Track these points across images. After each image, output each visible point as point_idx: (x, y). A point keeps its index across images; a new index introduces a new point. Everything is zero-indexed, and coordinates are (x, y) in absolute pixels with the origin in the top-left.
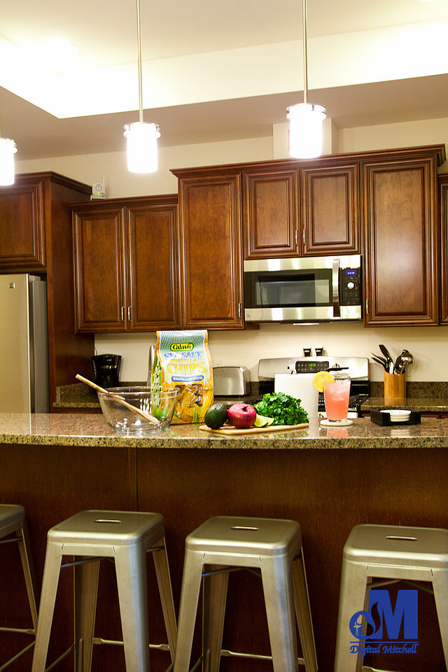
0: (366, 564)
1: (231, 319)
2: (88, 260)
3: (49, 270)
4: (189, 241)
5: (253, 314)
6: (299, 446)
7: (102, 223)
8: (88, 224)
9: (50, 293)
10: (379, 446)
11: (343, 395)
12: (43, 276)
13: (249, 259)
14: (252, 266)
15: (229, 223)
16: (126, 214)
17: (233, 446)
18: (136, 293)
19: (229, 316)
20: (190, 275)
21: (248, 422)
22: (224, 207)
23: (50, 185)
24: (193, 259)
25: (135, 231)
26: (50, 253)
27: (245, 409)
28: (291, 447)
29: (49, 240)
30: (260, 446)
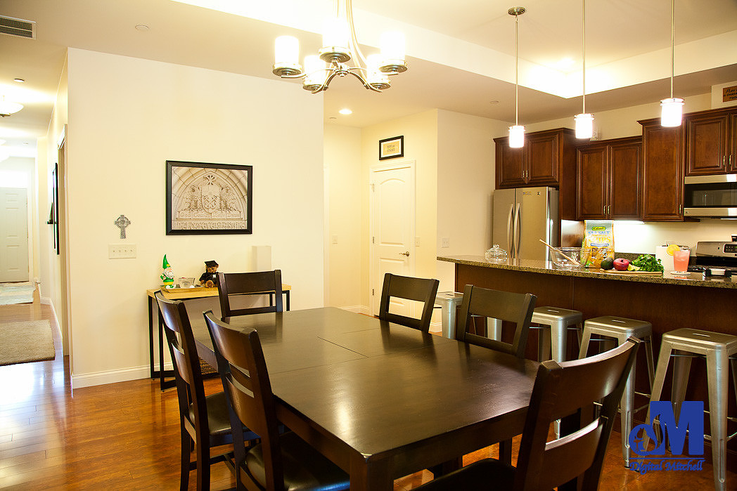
0: (671, 342)
1: (675, 214)
2: (585, 177)
3: (561, 184)
4: (648, 165)
5: (689, 212)
6: (644, 281)
7: (595, 155)
8: (586, 156)
9: (561, 197)
10: (688, 284)
11: (684, 258)
12: (557, 188)
13: (690, 175)
14: (690, 180)
15: (676, 153)
16: (610, 149)
17: (610, 278)
18: (614, 197)
19: (674, 212)
20: (648, 187)
21: (624, 268)
22: (673, 143)
23: (563, 134)
24: (650, 176)
25: (614, 160)
26: (561, 175)
27: (622, 261)
28: (640, 281)
29: (561, 167)
30: (623, 279)
